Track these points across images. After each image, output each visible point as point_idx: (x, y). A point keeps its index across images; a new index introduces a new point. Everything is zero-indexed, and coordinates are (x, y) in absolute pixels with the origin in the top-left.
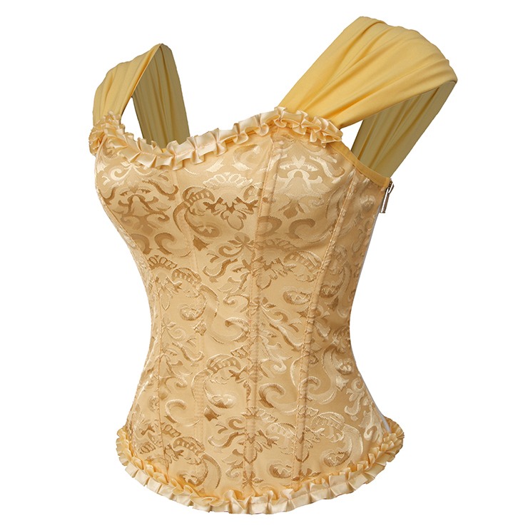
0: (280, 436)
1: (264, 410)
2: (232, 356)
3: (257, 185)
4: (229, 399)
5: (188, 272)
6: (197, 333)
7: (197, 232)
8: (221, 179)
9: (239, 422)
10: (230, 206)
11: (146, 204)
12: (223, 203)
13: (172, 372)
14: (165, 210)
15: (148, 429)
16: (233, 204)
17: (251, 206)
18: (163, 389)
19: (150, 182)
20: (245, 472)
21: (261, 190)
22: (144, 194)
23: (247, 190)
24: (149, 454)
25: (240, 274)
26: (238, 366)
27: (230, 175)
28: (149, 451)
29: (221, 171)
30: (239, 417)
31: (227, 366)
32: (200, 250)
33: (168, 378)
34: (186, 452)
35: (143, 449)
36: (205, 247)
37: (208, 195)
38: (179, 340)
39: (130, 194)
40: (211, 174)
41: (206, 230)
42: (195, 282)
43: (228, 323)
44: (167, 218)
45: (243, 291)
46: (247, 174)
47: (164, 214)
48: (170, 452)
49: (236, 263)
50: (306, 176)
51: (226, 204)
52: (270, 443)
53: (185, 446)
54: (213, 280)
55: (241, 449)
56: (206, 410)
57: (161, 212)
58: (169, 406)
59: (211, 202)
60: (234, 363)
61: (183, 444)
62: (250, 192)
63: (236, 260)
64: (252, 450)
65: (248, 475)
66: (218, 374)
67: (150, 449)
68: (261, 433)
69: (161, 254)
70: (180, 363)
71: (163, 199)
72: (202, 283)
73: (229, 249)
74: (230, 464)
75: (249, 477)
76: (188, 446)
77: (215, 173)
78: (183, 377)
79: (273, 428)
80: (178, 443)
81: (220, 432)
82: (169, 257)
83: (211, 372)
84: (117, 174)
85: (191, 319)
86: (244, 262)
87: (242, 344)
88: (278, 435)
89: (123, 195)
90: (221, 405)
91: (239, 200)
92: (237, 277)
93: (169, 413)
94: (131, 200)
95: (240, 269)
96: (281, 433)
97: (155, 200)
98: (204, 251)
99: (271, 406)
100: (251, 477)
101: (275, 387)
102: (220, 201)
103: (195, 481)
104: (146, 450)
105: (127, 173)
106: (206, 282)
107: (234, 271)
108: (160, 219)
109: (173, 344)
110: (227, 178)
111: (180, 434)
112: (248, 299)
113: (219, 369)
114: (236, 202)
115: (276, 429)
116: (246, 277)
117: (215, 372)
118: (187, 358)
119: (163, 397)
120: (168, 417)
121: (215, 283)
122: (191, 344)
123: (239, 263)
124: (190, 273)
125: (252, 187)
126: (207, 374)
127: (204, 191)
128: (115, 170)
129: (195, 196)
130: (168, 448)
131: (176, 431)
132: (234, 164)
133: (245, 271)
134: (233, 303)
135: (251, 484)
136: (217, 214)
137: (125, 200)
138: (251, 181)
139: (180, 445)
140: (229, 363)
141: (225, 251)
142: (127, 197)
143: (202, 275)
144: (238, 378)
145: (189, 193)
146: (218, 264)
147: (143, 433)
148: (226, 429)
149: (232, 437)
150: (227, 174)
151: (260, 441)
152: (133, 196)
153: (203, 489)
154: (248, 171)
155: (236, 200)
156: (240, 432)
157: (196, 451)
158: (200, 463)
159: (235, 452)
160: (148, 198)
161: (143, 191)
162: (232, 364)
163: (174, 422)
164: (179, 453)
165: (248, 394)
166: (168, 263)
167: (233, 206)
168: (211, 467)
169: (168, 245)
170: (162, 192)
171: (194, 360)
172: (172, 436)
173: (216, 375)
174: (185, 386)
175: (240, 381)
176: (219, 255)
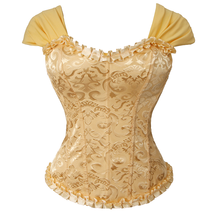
0: (143, 172)
1: (136, 163)
2: (124, 142)
3: (147, 70)
4: (122, 160)
5: (104, 107)
6: (107, 134)
7: (114, 90)
8: (132, 68)
9: (127, 169)
10: (134, 79)
11: (91, 78)
12: (132, 78)
13: (94, 151)
14: (99, 81)
15: (79, 176)
16: (136, 78)
17: (143, 79)
18: (89, 159)
19: (95, 68)
20: (129, 190)
21: (149, 72)
22: (91, 73)
23: (143, 72)
24: (78, 188)
25: (129, 107)
26: (127, 146)
27: (136, 66)
28: (78, 186)
29: (132, 64)
30: (127, 167)
31: (121, 146)
32: (112, 98)
33: (92, 154)
34: (101, 185)
35: (75, 185)
36: (115, 96)
37: (125, 74)
38: (98, 137)
39: (83, 73)
40: (127, 66)
41: (118, 89)
42: (108, 112)
43: (123, 128)
44: (99, 84)
45: (130, 114)
46: (142, 66)
47: (98, 83)
48: (92, 186)
49: (128, 103)
50: (162, 66)
51: (133, 78)
52: (139, 175)
53: (101, 182)
54: (116, 110)
55: (127, 180)
56: (111, 166)
57: (97, 81)
58: (92, 166)
59: (126, 77)
60: (125, 145)
61: (100, 182)
62: (144, 74)
63: (129, 101)
64: (132, 180)
65: (130, 190)
66: (117, 151)
67: (78, 185)
68: (135, 172)
69: (90, 100)
70: (98, 147)
71: (100, 76)
72: (111, 112)
73: (126, 97)
74: (122, 187)
75: (130, 191)
76: (102, 182)
77: (129, 65)
78: (100, 153)
79: (140, 169)
80: (97, 181)
81: (117, 174)
82: (94, 102)
83: (114, 150)
84: (76, 64)
85: (104, 128)
86: (132, 102)
87: (129, 137)
88: (142, 172)
89: (79, 73)
90: (119, 163)
91: (139, 77)
92: (128, 108)
93: (93, 169)
94: (83, 76)
95: (129, 105)
96: (143, 171)
97: (96, 76)
98: (114, 98)
99: (139, 160)
100: (131, 191)
101: (140, 153)
102: (130, 77)
103: (105, 197)
104: (77, 186)
105: (83, 63)
106: (113, 111)
107: (127, 106)
108: (95, 85)
109: (94, 139)
110: (135, 67)
111: (99, 177)
112: (132, 117)
113: (117, 148)
114: (137, 77)
115: (141, 169)
116: (132, 108)
117: (115, 150)
118: (102, 145)
119: (89, 162)
120: (92, 170)
121: (117, 112)
122: (104, 138)
123: (130, 103)
124: (105, 108)
125: (145, 71)
126: (112, 151)
127: (123, 73)
128: (75, 62)
129: (118, 75)
130: (91, 184)
131: (96, 176)
132: (137, 61)
133: (132, 106)
134: (125, 119)
135: (131, 194)
136: (127, 82)
137: (80, 76)
138: (145, 68)
139: (98, 182)
140: (122, 145)
141: (125, 98)
142: (81, 75)
143: (111, 108)
144: (126, 151)
145: (115, 73)
146: (120, 104)
147: (76, 178)
148: (120, 172)
149: (123, 176)
150: (135, 65)
151: (135, 175)
152: (85, 74)
153: (109, 200)
154: (143, 64)
155: (138, 76)
156: (127, 173)
157: (106, 184)
158: (109, 189)
159: (124, 182)
160: (92, 75)
161: (91, 71)
162: (124, 145)
163: (95, 172)
164: (98, 186)
165: (131, 157)
166: (93, 104)
167: (136, 79)
168: (113, 190)
169: (95, 96)
170: (100, 72)
171: (105, 145)
172: (94, 178)
173: (116, 151)
174: (101, 157)
175: (127, 152)
176: (121, 100)
